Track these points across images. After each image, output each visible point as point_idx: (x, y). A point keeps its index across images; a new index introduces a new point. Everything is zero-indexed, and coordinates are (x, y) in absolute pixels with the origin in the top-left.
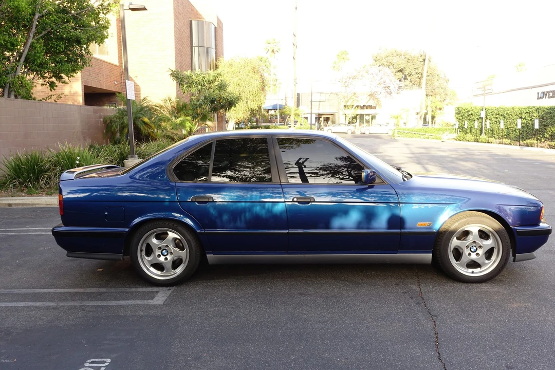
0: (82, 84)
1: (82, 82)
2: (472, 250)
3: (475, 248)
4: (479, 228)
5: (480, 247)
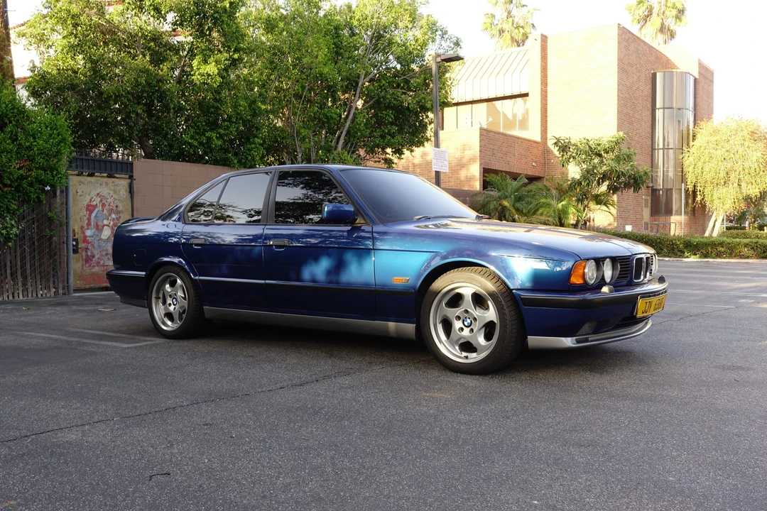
0: (480, 166)
1: (481, 164)
2: (466, 323)
3: (469, 321)
4: (473, 291)
5: (475, 319)
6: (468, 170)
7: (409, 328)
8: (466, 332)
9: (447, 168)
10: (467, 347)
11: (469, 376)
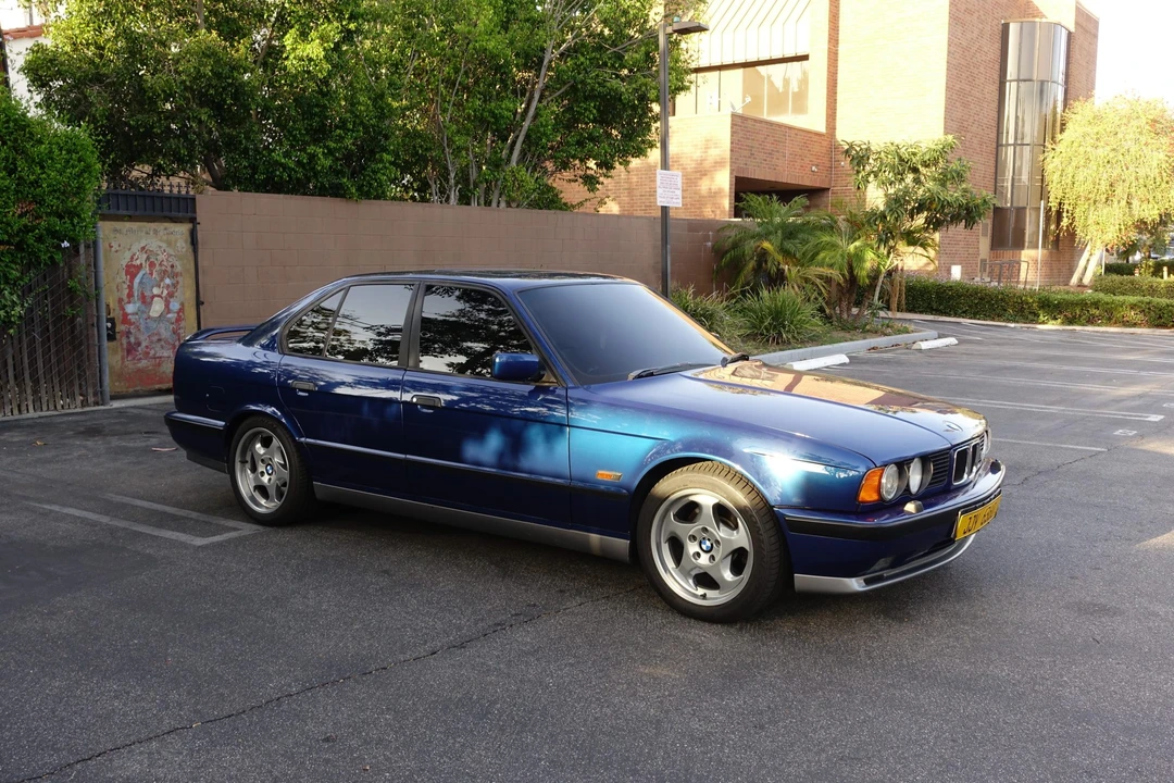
0: (731, 173)
1: (732, 170)
2: (704, 547)
3: (708, 543)
4: (717, 501)
5: (717, 542)
6: (712, 179)
7: (621, 544)
8: (704, 560)
9: (680, 201)
10: (705, 580)
11: (707, 625)
